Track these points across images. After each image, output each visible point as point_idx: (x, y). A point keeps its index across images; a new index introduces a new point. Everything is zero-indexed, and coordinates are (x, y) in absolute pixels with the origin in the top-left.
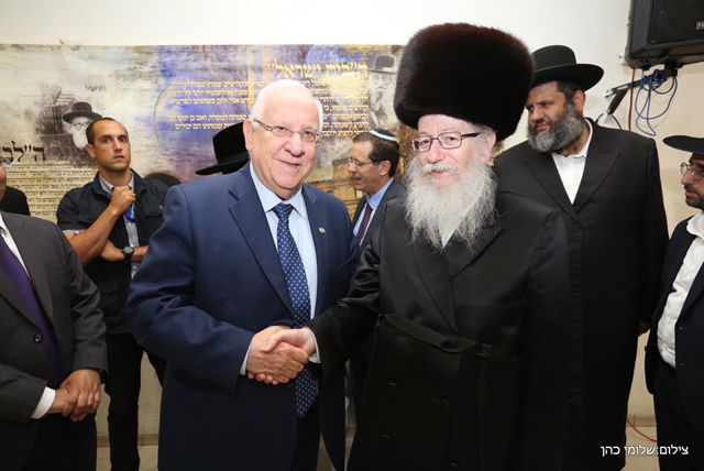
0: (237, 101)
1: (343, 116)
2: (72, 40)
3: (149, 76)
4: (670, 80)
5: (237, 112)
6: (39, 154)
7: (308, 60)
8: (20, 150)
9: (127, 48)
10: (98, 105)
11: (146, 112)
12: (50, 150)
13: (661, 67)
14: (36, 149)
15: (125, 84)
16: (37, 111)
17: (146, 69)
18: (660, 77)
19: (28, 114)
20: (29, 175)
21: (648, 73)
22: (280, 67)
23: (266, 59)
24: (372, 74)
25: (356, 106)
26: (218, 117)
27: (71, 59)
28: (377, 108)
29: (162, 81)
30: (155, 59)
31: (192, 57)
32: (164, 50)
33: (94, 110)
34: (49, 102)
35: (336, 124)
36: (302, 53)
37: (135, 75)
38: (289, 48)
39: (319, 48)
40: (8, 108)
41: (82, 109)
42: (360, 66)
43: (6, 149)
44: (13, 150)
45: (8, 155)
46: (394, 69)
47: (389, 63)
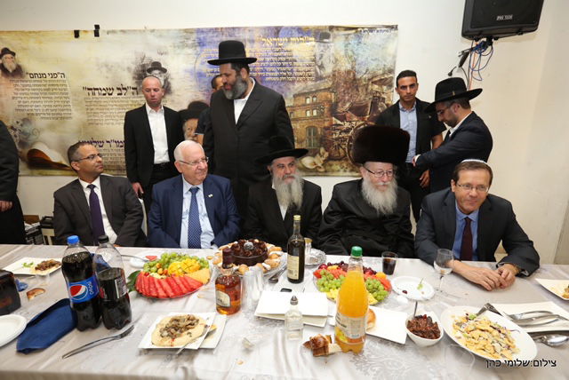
1: (300, 69)
2: (151, 27)
3: (193, 46)
4: (490, 47)
6: (135, 91)
7: (280, 35)
8: (125, 89)
9: (180, 30)
10: (165, 63)
11: (190, 67)
13: (485, 39)
14: (133, 89)
15: (178, 51)
16: (133, 67)
17: (190, 42)
18: (484, 46)
19: (129, 69)
20: (130, 103)
21: (478, 43)
22: (264, 40)
23: (256, 35)
24: (317, 43)
25: (307, 63)
27: (150, 37)
28: (319, 64)
29: (198, 49)
30: (194, 36)
31: (215, 35)
32: (199, 31)
33: (163, 66)
34: (139, 62)
35: (296, 73)
36: (277, 31)
37: (184, 45)
38: (269, 28)
39: (287, 28)
40: (119, 66)
41: (157, 66)
42: (310, 39)
43: (118, 89)
44: (122, 89)
45: (119, 92)
46: (331, 40)
47: (327, 36)
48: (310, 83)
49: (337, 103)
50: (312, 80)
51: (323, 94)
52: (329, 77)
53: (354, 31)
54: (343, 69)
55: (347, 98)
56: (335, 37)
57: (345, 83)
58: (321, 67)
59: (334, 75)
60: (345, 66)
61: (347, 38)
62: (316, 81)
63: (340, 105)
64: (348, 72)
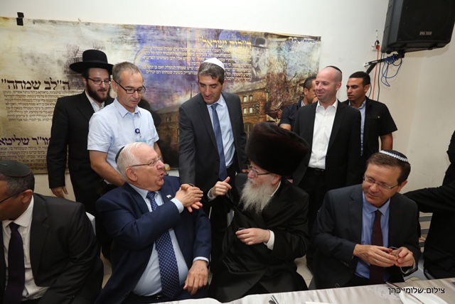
0: (181, 59)
1: (238, 70)
2: (85, 19)
3: (132, 42)
4: (400, 59)
5: (181, 65)
6: (66, 86)
7: (220, 37)
8: (54, 83)
9: (118, 25)
12: (73, 83)
13: (396, 53)
14: (64, 83)
15: (116, 46)
16: (65, 60)
17: (129, 38)
19: (59, 62)
22: (205, 41)
23: (197, 36)
24: (253, 48)
25: (245, 65)
26: (170, 67)
27: (86, 31)
29: (138, 46)
30: (134, 32)
31: (156, 32)
32: (139, 28)
34: (72, 55)
35: (234, 74)
36: (217, 34)
37: (123, 41)
38: (210, 30)
39: (226, 32)
40: (47, 58)
42: (248, 43)
43: (46, 83)
44: (50, 83)
45: (48, 86)
46: (265, 45)
47: (263, 42)
48: (247, 83)
49: (270, 102)
50: (248, 81)
51: (259, 93)
52: (264, 78)
53: (285, 39)
54: (276, 72)
55: (279, 98)
56: (269, 44)
57: (278, 84)
58: (257, 69)
59: (268, 77)
60: (278, 69)
61: (279, 45)
62: (252, 81)
63: (273, 104)
64: (280, 75)
